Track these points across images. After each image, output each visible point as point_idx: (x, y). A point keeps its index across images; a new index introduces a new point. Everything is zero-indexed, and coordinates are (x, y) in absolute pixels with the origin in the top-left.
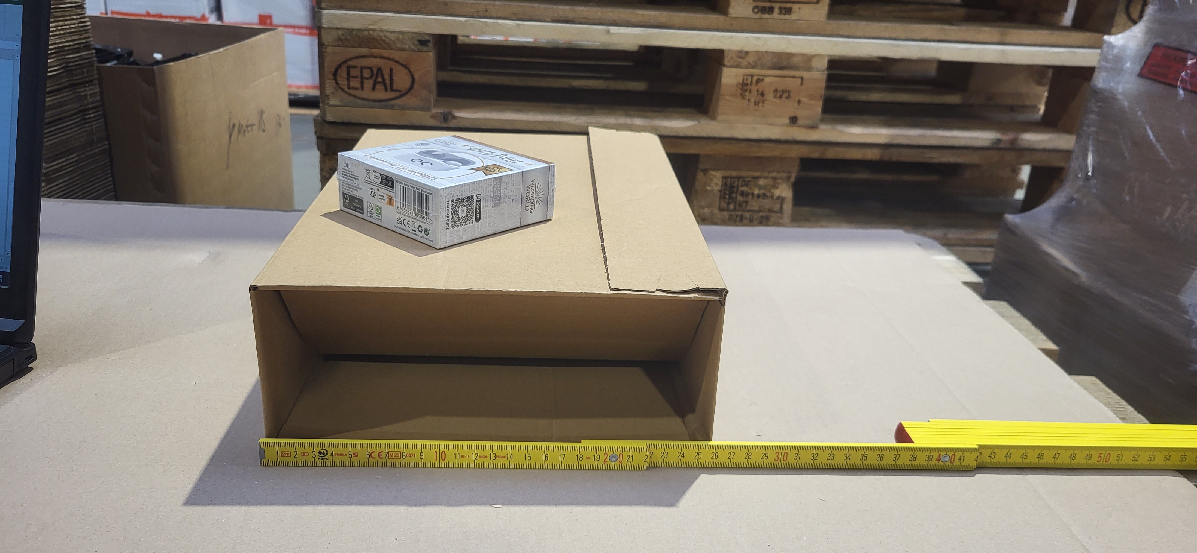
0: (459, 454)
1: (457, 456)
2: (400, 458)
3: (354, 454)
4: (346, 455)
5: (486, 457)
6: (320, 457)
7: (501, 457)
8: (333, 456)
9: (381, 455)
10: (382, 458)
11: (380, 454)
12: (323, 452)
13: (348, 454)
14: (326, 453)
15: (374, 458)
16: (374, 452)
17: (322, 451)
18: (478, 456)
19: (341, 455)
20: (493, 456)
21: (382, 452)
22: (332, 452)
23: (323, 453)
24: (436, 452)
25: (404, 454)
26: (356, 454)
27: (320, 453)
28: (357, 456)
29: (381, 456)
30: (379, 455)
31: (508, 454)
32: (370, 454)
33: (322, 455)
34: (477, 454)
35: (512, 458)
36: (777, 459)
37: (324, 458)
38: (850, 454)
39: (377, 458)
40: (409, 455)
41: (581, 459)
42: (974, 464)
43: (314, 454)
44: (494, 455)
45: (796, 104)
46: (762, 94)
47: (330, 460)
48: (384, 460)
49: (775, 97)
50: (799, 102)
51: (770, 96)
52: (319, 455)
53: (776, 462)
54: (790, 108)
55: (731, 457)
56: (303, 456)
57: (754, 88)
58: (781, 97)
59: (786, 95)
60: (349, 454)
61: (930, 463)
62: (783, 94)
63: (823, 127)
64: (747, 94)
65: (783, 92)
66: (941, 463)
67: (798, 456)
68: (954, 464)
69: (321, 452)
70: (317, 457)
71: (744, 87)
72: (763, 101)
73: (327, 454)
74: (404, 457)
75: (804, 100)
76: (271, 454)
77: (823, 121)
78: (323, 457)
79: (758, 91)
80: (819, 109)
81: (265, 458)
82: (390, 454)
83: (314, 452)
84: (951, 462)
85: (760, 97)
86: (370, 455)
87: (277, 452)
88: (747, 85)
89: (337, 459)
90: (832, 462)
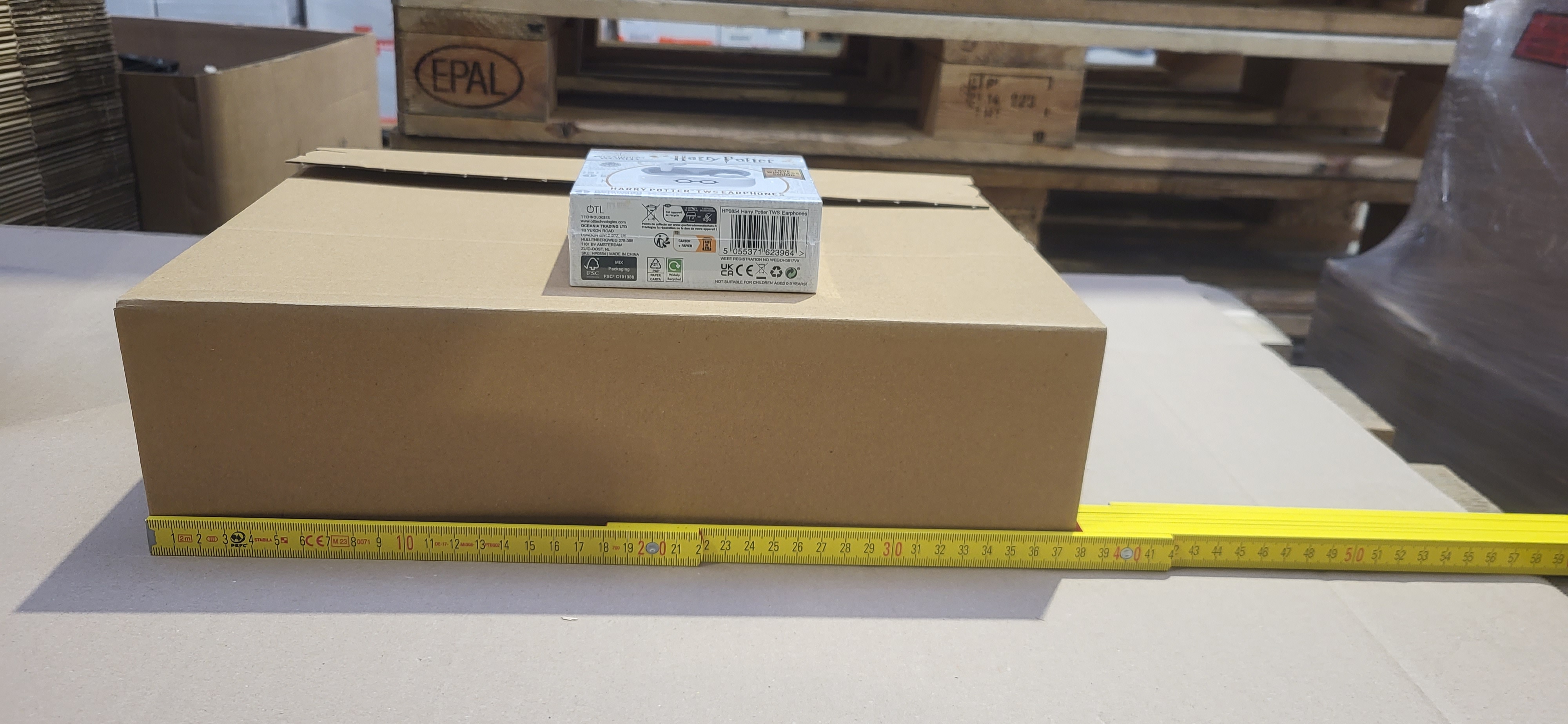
0: (432, 540)
1: (429, 543)
2: (349, 546)
3: (282, 539)
4: (271, 540)
5: (471, 545)
6: (235, 544)
7: (492, 545)
8: (252, 542)
9: (321, 541)
10: (323, 546)
11: (320, 539)
12: (238, 536)
13: (273, 539)
14: (242, 537)
15: (312, 545)
16: (311, 536)
17: (237, 534)
18: (460, 543)
19: (264, 540)
20: (480, 544)
21: (322, 536)
22: (251, 536)
23: (239, 538)
24: (399, 537)
25: (353, 540)
26: (285, 539)
27: (233, 537)
28: (286, 542)
29: (320, 543)
30: (318, 541)
31: (501, 541)
32: (305, 539)
33: (237, 540)
34: (457, 541)
35: (508, 547)
36: (886, 553)
37: (241, 545)
38: (991, 547)
39: (316, 545)
40: (361, 542)
41: (606, 549)
42: (1169, 562)
43: (226, 539)
44: (482, 542)
45: (1043, 115)
46: (996, 101)
47: (249, 547)
48: (325, 549)
49: (1013, 105)
50: (1047, 112)
51: (1006, 103)
52: (233, 540)
53: (886, 557)
54: (1034, 121)
55: (821, 549)
56: (210, 541)
57: (985, 92)
58: (1021, 105)
59: (1029, 102)
60: (275, 540)
61: (1106, 560)
62: (1024, 101)
63: (1079, 147)
64: (975, 100)
65: (1025, 97)
66: (1120, 560)
67: (917, 548)
68: (1140, 561)
69: (235, 536)
70: (230, 543)
71: (971, 91)
72: (998, 111)
73: (244, 539)
74: (354, 544)
75: (1054, 109)
76: (163, 538)
77: (1079, 139)
78: (239, 544)
79: (990, 96)
80: (1074, 122)
81: (156, 543)
82: (334, 540)
83: (225, 537)
84: (1135, 559)
85: (992, 105)
86: (305, 541)
87: (173, 534)
88: (974, 88)
89: (258, 546)
90: (965, 557)
